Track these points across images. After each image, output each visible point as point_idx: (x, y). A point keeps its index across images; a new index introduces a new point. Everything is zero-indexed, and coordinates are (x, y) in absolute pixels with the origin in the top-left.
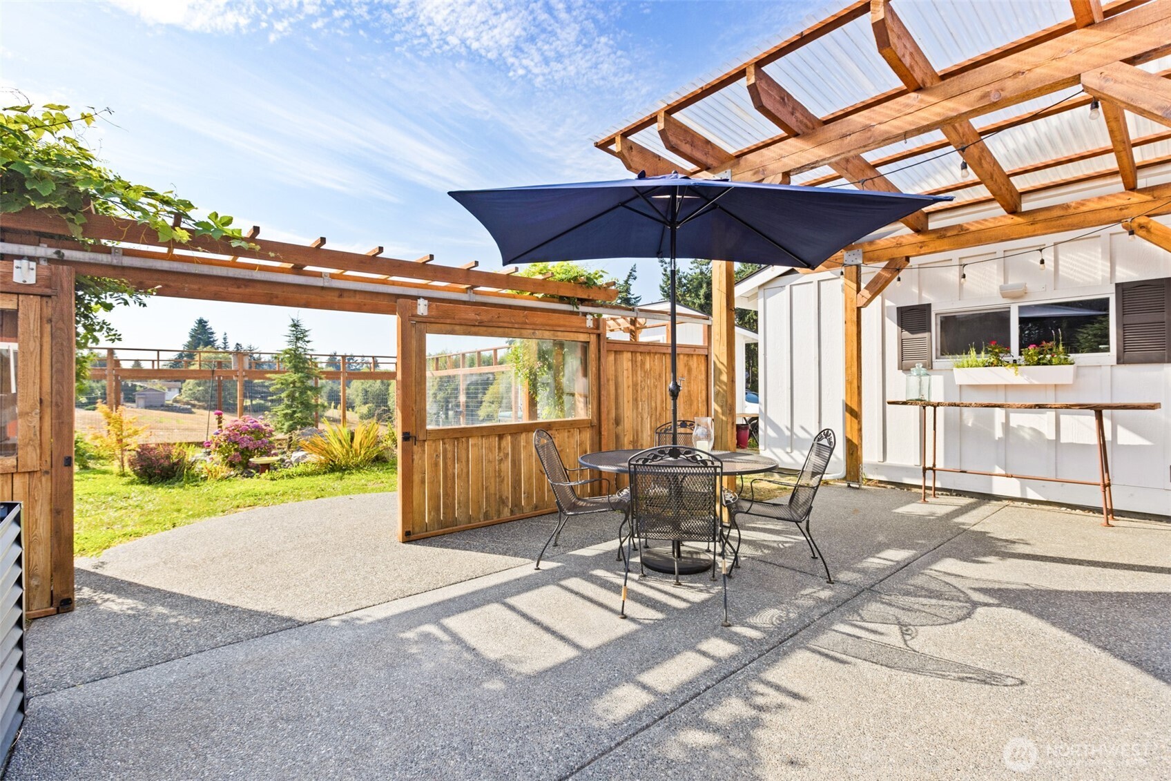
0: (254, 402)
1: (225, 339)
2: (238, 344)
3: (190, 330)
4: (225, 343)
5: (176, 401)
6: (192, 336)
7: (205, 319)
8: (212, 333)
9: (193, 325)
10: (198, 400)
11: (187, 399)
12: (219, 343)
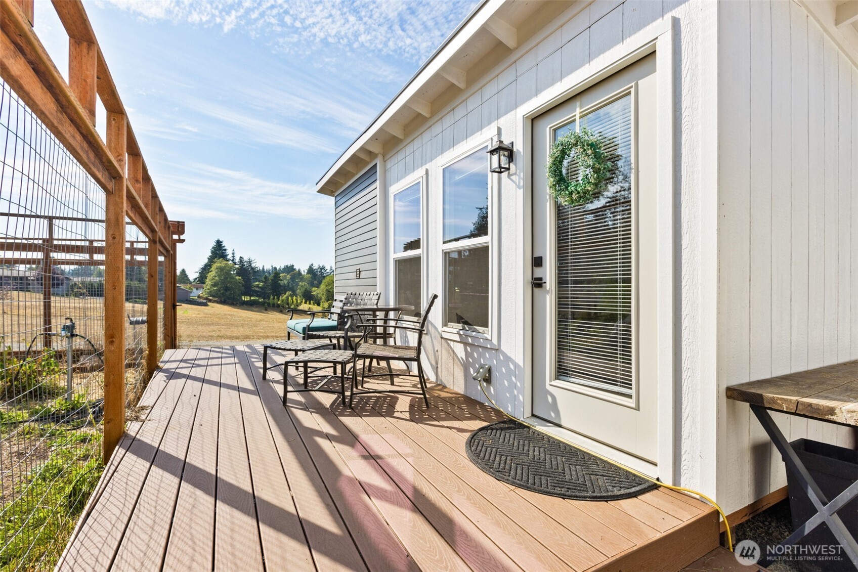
0: (252, 298)
1: (233, 254)
2: (241, 257)
3: (211, 248)
4: (233, 257)
5: (199, 297)
6: (212, 252)
7: (221, 240)
8: (226, 250)
9: (213, 244)
10: (214, 296)
11: (206, 296)
12: (230, 257)
